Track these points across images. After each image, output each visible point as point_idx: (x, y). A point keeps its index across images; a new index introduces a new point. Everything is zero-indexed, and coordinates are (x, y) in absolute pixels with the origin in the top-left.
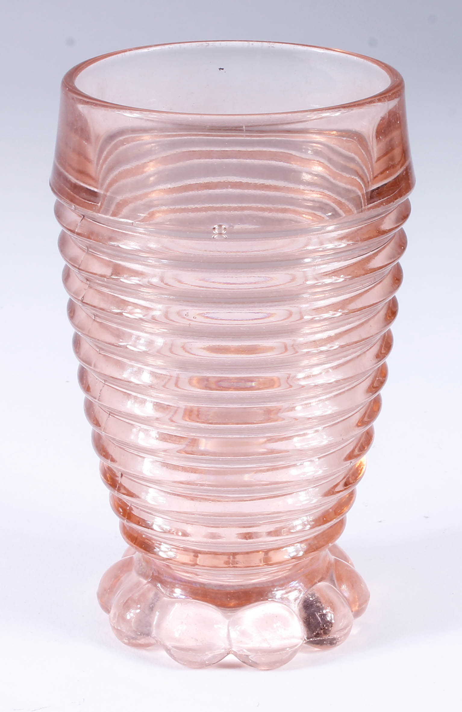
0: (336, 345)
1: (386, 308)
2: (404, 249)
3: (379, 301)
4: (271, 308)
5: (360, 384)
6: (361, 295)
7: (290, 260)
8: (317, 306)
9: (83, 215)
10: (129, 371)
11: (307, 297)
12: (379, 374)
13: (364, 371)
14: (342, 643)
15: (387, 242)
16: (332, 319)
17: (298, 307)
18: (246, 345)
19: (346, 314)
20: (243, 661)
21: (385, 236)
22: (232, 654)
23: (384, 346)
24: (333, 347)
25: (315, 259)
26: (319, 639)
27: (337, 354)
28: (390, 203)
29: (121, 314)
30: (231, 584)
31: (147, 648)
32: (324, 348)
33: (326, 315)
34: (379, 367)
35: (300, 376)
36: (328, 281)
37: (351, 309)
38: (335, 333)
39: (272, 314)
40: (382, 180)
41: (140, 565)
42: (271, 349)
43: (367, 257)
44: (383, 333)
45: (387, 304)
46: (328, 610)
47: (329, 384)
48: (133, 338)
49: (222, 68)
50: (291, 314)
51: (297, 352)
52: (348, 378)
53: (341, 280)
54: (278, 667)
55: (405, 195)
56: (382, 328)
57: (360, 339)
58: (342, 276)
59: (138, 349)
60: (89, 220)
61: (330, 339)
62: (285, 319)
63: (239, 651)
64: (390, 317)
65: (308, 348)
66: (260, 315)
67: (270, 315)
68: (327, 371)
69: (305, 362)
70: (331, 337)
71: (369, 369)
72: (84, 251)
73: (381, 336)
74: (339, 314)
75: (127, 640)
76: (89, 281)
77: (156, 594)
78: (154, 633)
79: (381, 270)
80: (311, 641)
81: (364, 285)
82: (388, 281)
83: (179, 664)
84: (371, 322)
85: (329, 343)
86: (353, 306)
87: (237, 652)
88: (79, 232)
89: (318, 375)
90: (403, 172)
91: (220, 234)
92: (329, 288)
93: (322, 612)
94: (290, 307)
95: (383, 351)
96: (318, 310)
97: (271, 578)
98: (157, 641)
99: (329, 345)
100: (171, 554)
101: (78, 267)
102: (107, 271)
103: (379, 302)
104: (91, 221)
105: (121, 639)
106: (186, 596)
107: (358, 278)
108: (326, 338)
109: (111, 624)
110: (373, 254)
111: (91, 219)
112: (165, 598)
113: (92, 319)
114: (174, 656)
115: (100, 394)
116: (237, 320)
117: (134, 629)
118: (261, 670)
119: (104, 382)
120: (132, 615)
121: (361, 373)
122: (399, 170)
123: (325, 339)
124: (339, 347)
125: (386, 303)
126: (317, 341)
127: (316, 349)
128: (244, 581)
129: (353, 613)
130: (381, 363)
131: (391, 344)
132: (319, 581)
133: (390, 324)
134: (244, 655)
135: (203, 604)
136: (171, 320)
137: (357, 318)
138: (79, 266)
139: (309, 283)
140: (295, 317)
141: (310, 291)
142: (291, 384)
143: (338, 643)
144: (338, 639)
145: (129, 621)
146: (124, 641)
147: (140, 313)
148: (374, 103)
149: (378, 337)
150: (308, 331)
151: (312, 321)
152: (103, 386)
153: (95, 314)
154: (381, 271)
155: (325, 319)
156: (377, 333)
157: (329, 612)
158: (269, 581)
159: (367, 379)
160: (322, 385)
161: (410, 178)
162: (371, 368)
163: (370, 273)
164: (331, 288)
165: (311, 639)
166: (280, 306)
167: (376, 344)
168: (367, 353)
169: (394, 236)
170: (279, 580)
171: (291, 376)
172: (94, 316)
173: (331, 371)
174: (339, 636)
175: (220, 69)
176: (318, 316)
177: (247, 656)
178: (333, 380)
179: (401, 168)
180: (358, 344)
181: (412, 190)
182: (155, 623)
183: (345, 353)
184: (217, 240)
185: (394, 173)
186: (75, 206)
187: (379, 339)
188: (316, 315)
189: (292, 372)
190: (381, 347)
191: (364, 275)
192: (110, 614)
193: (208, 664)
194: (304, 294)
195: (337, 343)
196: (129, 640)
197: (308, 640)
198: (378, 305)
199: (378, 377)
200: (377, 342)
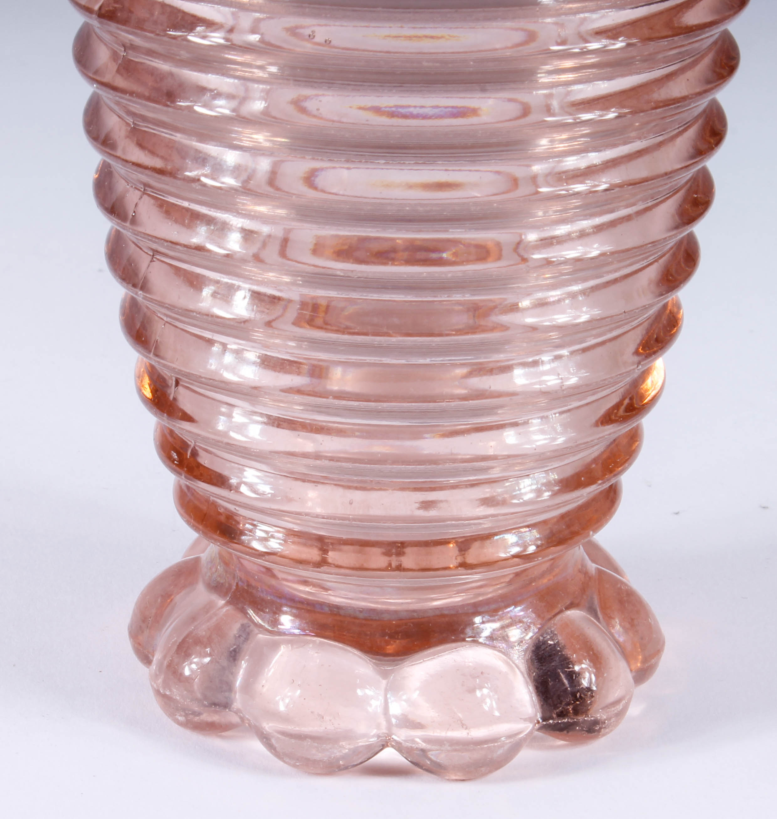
14: (611, 731)
20: (414, 761)
22: (393, 746)
26: (566, 720)
30: (393, 608)
31: (223, 734)
41: (214, 570)
46: (584, 666)
54: (484, 775)
63: (406, 741)
75: (184, 716)
77: (244, 627)
78: (237, 704)
80: (550, 724)
83: (286, 765)
87: (402, 741)
93: (573, 668)
97: (471, 598)
98: (242, 719)
100: (274, 545)
105: (171, 715)
106: (303, 630)
109: (152, 686)
112: (260, 636)
114: (275, 749)
115: (134, 212)
117: (199, 695)
118: (448, 780)
120: (194, 666)
128: (417, 603)
129: (634, 674)
132: (568, 608)
134: (417, 748)
135: (335, 646)
143: (602, 730)
144: (605, 723)
145: (189, 680)
146: (177, 719)
157: (587, 669)
158: (468, 605)
165: (551, 721)
170: (487, 602)
174: (605, 717)
177: (423, 751)
182: (238, 683)
192: (151, 667)
193: (343, 765)
196: (186, 715)
197: (544, 723)
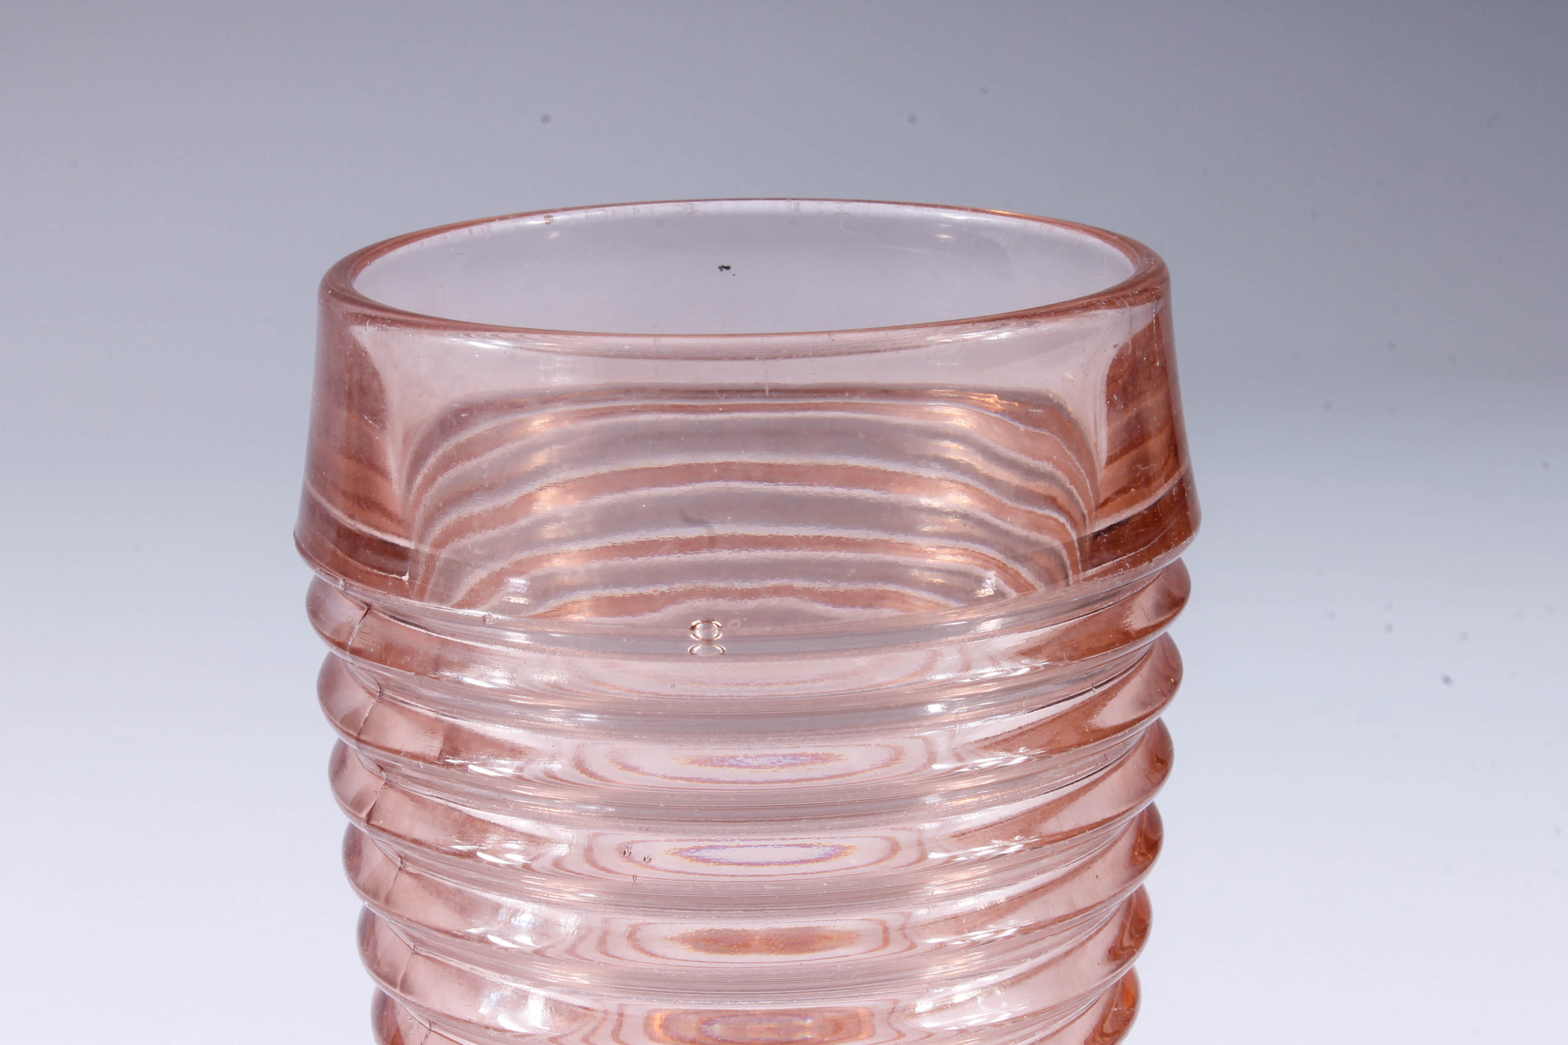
0: (1010, 926)
1: (1132, 830)
2: (1175, 685)
3: (1115, 813)
4: (845, 833)
5: (1073, 1025)
6: (1071, 798)
7: (890, 708)
8: (962, 828)
9: (367, 604)
10: (494, 996)
11: (934, 804)
12: (1117, 996)
13: (1082, 991)
15: (1133, 666)
16: (1001, 858)
17: (911, 829)
18: (778, 930)
19: (1033, 847)
21: (1130, 647)
23: (1128, 925)
24: (1003, 931)
25: (951, 705)
27: (1014, 949)
28: (1141, 563)
29: (471, 855)
32: (980, 935)
33: (984, 851)
34: (1118, 982)
35: (923, 1006)
36: (987, 761)
37: (1048, 833)
38: (1008, 896)
39: (846, 848)
40: (1118, 510)
42: (848, 938)
43: (1084, 704)
44: (1126, 895)
45: (1135, 823)
47: (995, 1025)
48: (503, 915)
49: (726, 265)
50: (895, 848)
51: (912, 946)
52: (1043, 1011)
53: (1019, 760)
55: (1177, 544)
56: (1126, 882)
57: (1072, 911)
58: (1021, 750)
59: (514, 942)
60: (382, 615)
61: (996, 912)
62: (881, 860)
64: (1142, 855)
65: (939, 933)
66: (815, 852)
67: (840, 851)
68: (988, 991)
69: (935, 971)
70: (997, 905)
71: (1095, 986)
72: (371, 694)
73: (1123, 902)
74: (1015, 848)
76: (385, 772)
79: (1122, 733)
81: (1078, 774)
82: (1136, 763)
84: (1099, 867)
85: (992, 920)
86: (1052, 826)
88: (358, 645)
89: (966, 1002)
90: (1170, 491)
91: (708, 641)
92: (989, 780)
94: (893, 829)
95: (1126, 942)
96: (963, 837)
99: (992, 927)
101: (356, 735)
102: (432, 746)
103: (1119, 815)
104: (387, 617)
107: (1064, 754)
108: (986, 909)
110: (1101, 695)
111: (385, 614)
113: (397, 865)
116: (757, 864)
119: (428, 1026)
121: (1077, 998)
122: (1160, 487)
123: (981, 910)
124: (1017, 932)
125: (1133, 820)
126: (963, 916)
127: (958, 937)
130: (1124, 970)
131: (1147, 923)
133: (1145, 872)
136: (603, 869)
137: (1062, 856)
138: (359, 734)
139: (937, 767)
140: (907, 855)
141: (942, 787)
142: (901, 1028)
147: (520, 852)
148: (1097, 308)
149: (1115, 905)
150: (938, 892)
151: (949, 865)
152: (427, 1037)
153: (403, 855)
154: (1122, 736)
155: (982, 860)
156: (1114, 896)
159: (1091, 1011)
160: (978, 1029)
161: (1189, 505)
162: (1099, 983)
163: (1094, 741)
164: (993, 781)
166: (865, 826)
167: (1111, 924)
168: (1090, 944)
169: (1149, 653)
171: (901, 1005)
172: (400, 859)
173: (998, 992)
175: (722, 268)
176: (963, 852)
178: (1004, 1016)
179: (1166, 481)
180: (1066, 922)
181: (1194, 534)
183: (1032, 948)
184: (701, 658)
185: (1150, 495)
186: (344, 580)
187: (1118, 910)
188: (959, 848)
189: (902, 996)
190: (1122, 928)
191: (1079, 745)
194: (926, 794)
195: (1012, 922)
198: (1115, 823)
199: (1117, 1006)
200: (1112, 918)
